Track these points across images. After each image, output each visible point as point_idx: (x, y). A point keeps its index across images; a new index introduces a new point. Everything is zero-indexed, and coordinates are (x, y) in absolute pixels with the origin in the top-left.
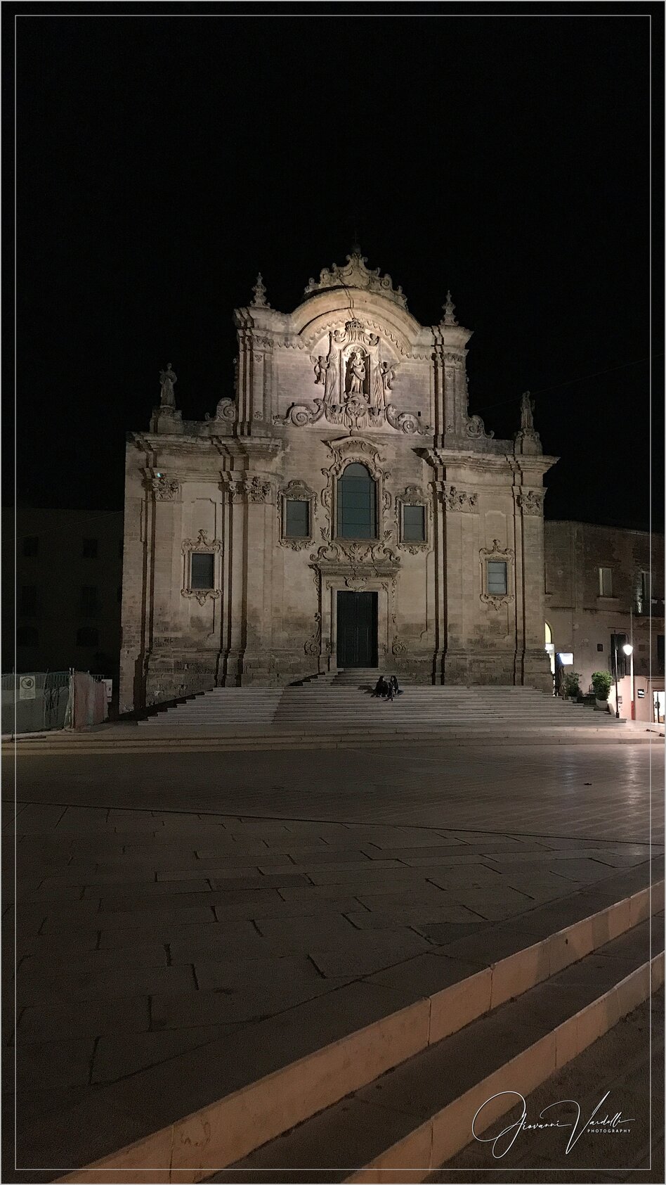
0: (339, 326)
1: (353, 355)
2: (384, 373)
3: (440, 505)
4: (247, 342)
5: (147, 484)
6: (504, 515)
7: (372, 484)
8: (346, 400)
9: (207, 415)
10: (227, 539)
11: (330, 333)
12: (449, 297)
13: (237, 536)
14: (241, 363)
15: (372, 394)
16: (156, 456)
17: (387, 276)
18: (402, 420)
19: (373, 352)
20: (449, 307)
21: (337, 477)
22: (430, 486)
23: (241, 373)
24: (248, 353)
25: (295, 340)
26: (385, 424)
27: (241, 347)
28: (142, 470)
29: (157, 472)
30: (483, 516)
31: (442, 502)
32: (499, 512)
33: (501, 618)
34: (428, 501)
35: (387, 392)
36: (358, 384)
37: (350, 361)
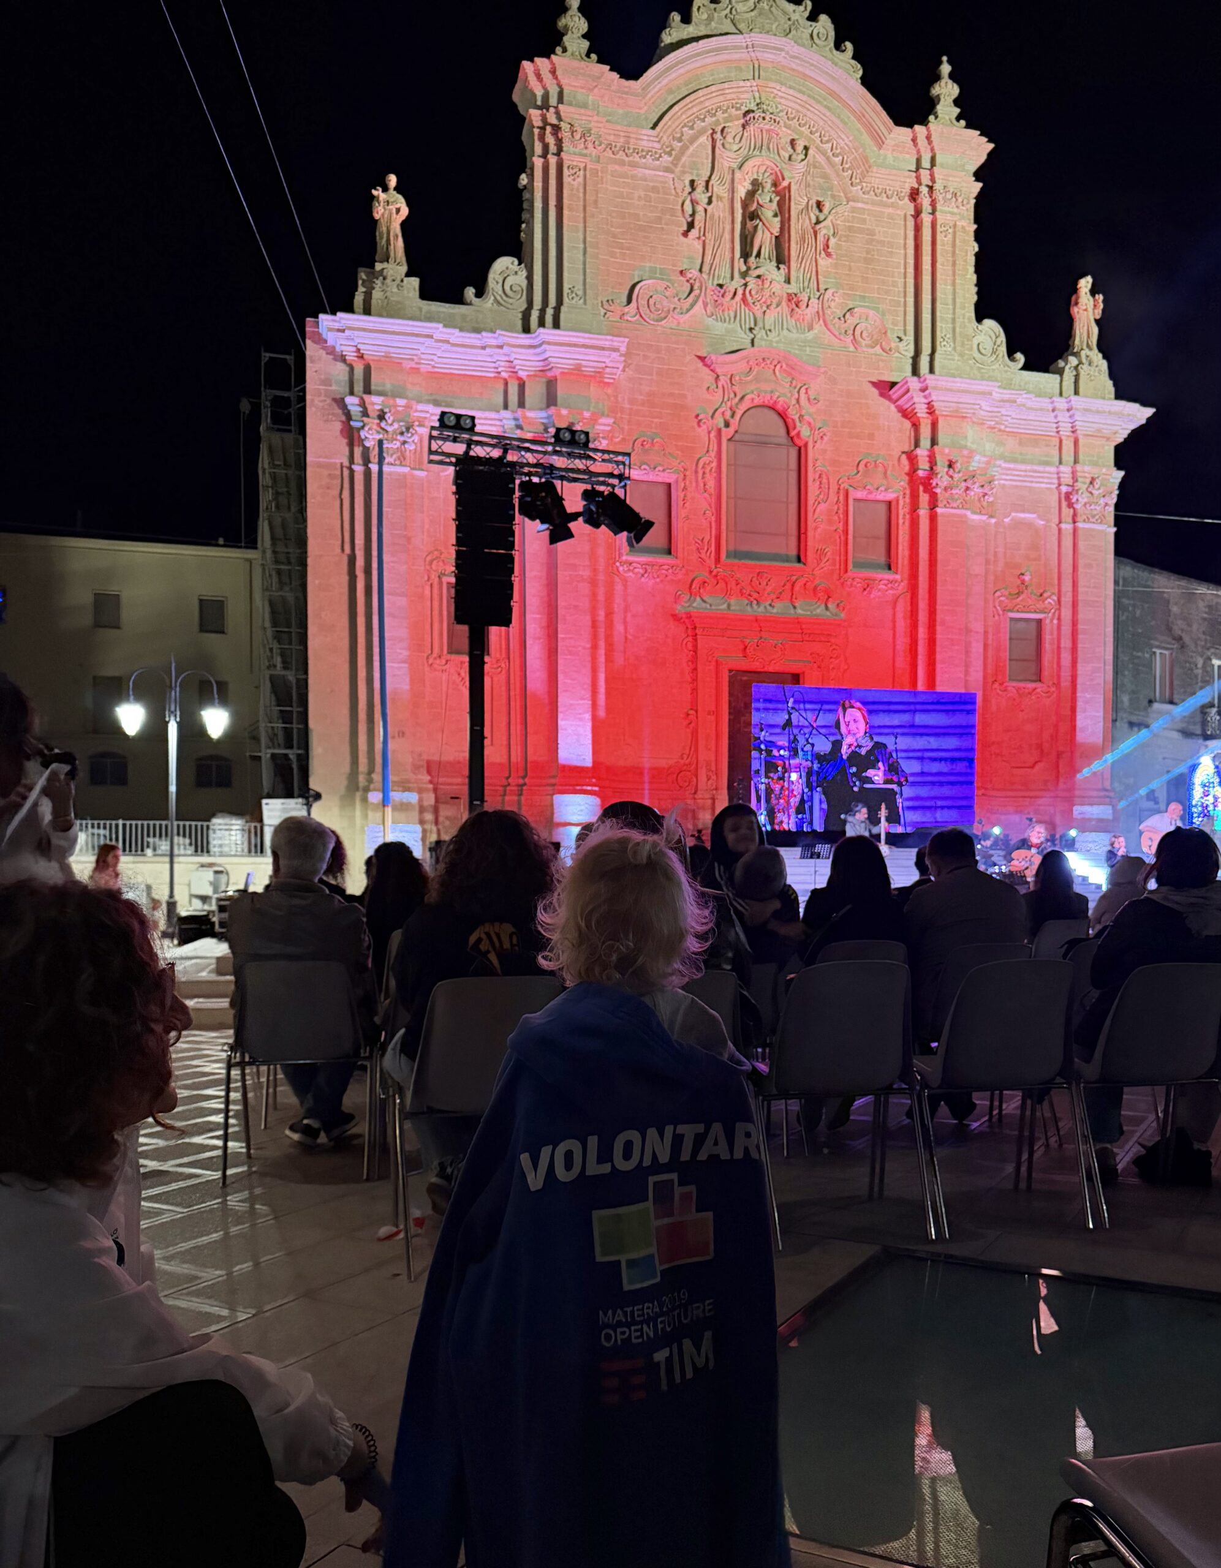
0: (729, 119)
1: (756, 185)
2: (818, 222)
3: (924, 498)
4: (550, 140)
5: (352, 430)
6: (1041, 524)
7: (793, 453)
9: (470, 292)
11: (714, 132)
12: (946, 68)
14: (538, 184)
15: (793, 264)
16: (367, 370)
17: (824, 19)
18: (851, 320)
19: (793, 175)
20: (946, 90)
21: (727, 433)
22: (904, 460)
23: (538, 205)
24: (553, 160)
25: (647, 139)
26: (818, 327)
27: (538, 148)
28: (341, 403)
29: (375, 402)
30: (1001, 524)
31: (928, 491)
32: (1031, 516)
33: (1028, 726)
34: (900, 490)
35: (824, 262)
36: (764, 239)
37: (751, 194)
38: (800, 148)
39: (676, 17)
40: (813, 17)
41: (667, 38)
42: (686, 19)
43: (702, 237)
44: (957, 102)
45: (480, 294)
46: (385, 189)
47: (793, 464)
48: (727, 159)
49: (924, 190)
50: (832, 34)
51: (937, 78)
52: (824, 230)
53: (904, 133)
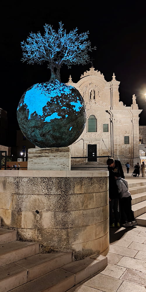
0: (88, 85)
1: (92, 91)
2: (99, 94)
15: (96, 99)
19: (96, 89)
26: (99, 105)
30: (123, 125)
31: (112, 122)
32: (127, 124)
33: (128, 150)
34: (109, 123)
35: (99, 98)
38: (96, 86)
40: (98, 72)
41: (81, 77)
42: (83, 75)
44: (115, 78)
47: (96, 121)
48: (87, 89)
49: (111, 88)
51: (113, 75)
53: (108, 82)
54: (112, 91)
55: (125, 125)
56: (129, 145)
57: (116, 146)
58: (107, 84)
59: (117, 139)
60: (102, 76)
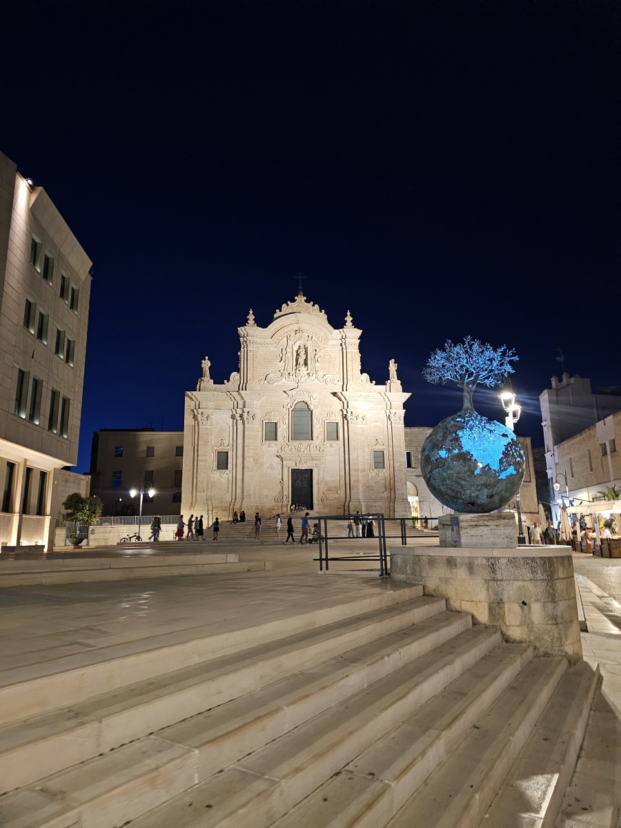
0: (292, 333)
1: (299, 346)
2: (315, 355)
3: (346, 421)
4: (245, 344)
5: (195, 417)
6: (382, 426)
7: (310, 412)
8: (296, 370)
9: (225, 381)
10: (235, 444)
11: (287, 336)
12: (349, 313)
13: (240, 441)
14: (242, 355)
15: (309, 366)
16: (199, 403)
17: (316, 305)
18: (325, 378)
19: (309, 345)
20: (349, 319)
21: (291, 409)
22: (341, 412)
23: (242, 359)
24: (246, 349)
25: (269, 341)
26: (316, 380)
27: (242, 346)
28: (193, 411)
29: (200, 411)
30: (370, 426)
31: (346, 419)
32: (379, 424)
33: (382, 481)
34: (339, 419)
35: (317, 364)
36: (301, 361)
37: (298, 349)
38: (310, 337)
39: (278, 311)
40: (313, 305)
41: (275, 316)
42: (280, 311)
43: (285, 362)
44: (352, 321)
45: (228, 381)
46: (205, 360)
47: (310, 415)
48: (290, 343)
49: (343, 344)
50: (318, 309)
51: (346, 316)
52: (317, 356)
53: (337, 331)
54: (344, 351)
55: (374, 426)
56: (384, 471)
57: (356, 473)
58: (334, 335)
59: (357, 456)
60: (323, 316)
